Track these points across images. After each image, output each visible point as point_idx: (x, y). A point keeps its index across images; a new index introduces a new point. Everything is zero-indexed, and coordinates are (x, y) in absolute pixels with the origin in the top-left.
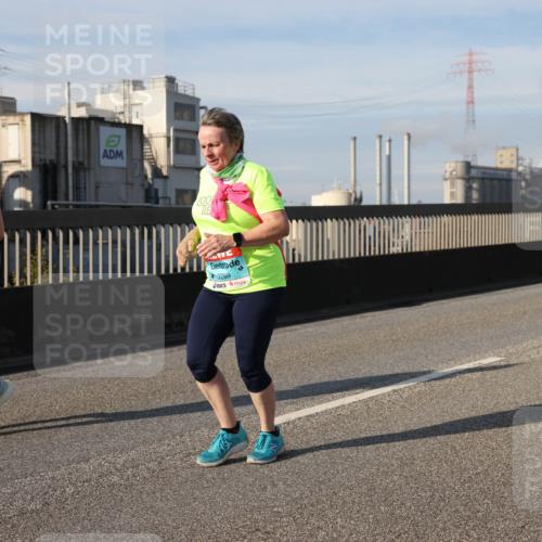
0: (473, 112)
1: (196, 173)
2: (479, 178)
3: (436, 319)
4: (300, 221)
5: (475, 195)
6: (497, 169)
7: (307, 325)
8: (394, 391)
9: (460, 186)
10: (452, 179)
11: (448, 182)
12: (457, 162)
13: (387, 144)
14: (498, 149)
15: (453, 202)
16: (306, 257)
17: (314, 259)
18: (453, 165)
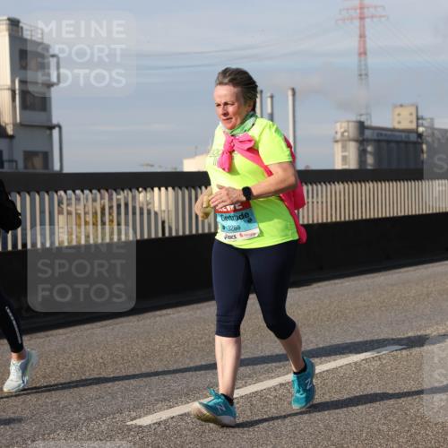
0: (366, 65)
1: (48, 132)
2: (375, 140)
3: (327, 301)
4: (170, 189)
5: (370, 160)
6: (394, 130)
7: (180, 309)
8: (281, 385)
9: (353, 148)
10: (344, 142)
11: (340, 145)
12: (348, 122)
13: (269, 100)
14: (395, 106)
15: (346, 167)
16: (177, 231)
17: (187, 233)
18: (345, 125)
